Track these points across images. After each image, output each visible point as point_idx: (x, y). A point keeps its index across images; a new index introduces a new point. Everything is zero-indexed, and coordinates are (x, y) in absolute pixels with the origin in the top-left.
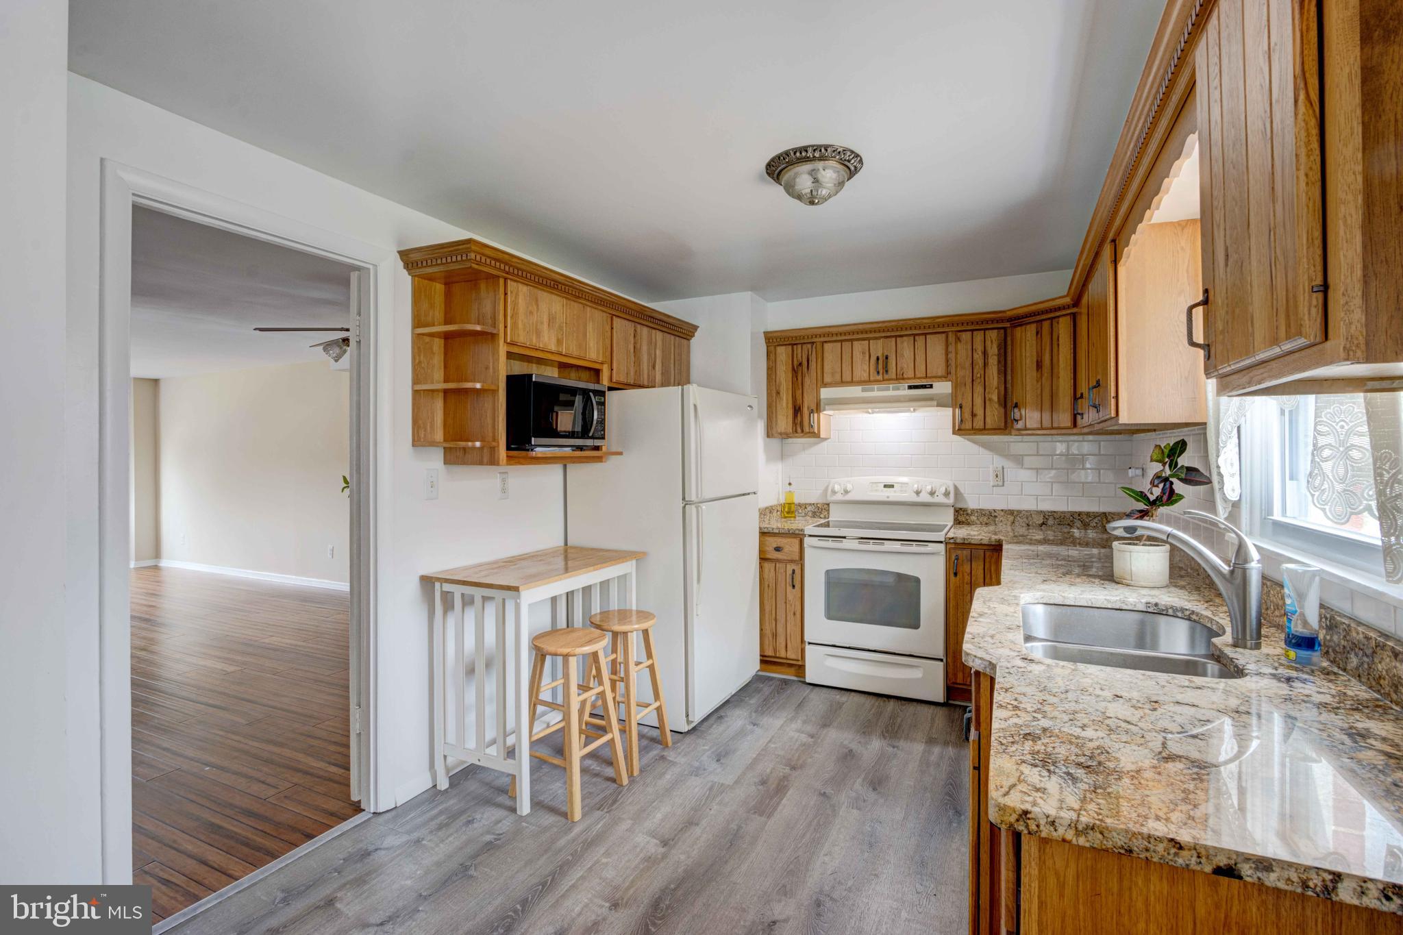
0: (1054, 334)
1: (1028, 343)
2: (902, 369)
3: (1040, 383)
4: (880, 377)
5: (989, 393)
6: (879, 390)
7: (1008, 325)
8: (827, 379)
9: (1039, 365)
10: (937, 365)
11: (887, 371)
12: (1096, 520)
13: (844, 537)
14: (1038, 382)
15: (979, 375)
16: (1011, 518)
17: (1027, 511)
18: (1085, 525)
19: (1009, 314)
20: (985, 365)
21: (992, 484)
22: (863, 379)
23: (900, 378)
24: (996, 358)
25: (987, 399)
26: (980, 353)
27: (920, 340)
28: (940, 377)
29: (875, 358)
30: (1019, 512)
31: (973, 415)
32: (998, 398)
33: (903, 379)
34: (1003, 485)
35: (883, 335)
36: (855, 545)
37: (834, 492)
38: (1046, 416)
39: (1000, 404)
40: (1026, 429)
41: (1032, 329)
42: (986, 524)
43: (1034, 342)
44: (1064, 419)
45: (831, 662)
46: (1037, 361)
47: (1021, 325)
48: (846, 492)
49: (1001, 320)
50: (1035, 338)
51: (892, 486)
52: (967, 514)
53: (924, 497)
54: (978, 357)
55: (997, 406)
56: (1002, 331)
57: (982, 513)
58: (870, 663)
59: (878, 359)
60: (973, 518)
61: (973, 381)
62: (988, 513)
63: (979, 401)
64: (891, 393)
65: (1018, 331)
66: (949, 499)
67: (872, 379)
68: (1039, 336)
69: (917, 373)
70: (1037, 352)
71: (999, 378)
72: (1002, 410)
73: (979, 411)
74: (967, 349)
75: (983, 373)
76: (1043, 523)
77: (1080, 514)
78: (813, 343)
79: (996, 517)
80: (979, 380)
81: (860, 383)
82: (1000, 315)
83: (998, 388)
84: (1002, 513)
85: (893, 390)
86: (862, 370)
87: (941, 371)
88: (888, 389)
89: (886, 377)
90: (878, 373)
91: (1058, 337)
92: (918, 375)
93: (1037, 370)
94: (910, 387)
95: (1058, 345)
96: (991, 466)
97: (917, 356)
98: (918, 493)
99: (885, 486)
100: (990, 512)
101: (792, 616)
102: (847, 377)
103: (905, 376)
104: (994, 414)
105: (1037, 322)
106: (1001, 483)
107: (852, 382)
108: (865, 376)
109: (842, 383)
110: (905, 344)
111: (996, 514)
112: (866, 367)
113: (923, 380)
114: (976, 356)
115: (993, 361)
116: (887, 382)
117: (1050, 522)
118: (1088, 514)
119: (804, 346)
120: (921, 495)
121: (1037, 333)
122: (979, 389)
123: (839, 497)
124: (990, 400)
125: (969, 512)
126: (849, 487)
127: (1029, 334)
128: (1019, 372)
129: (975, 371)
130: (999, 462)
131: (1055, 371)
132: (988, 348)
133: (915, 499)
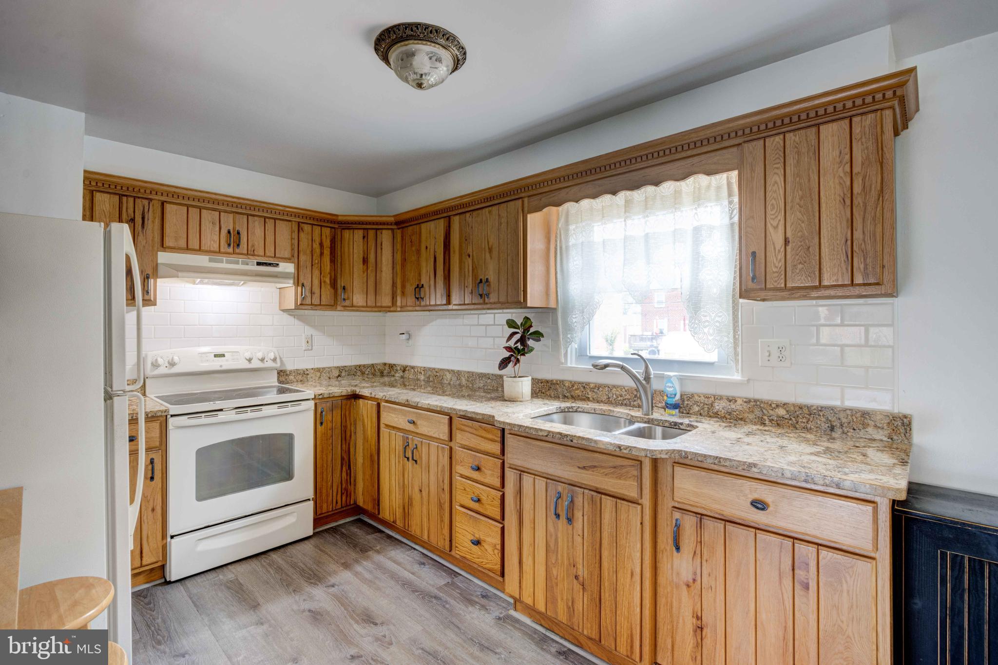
0: (378, 239)
1: (355, 243)
2: (253, 246)
3: (366, 274)
4: (231, 250)
5: (324, 277)
6: (228, 262)
7: (336, 226)
8: (168, 242)
9: (365, 261)
10: (284, 249)
11: (238, 245)
12: (368, 370)
13: (221, 410)
14: (364, 272)
15: (317, 261)
16: (318, 374)
17: (329, 368)
18: (362, 374)
19: (340, 218)
20: (322, 254)
21: (304, 348)
22: (212, 249)
23: (251, 253)
24: (329, 250)
25: (322, 281)
26: (318, 244)
27: (270, 224)
28: (285, 259)
29: (226, 231)
30: (324, 369)
31: (312, 293)
32: (330, 282)
33: (254, 255)
34: (312, 349)
35: (234, 210)
36: (232, 416)
37: (155, 365)
38: (371, 297)
39: (331, 286)
40: (353, 306)
41: (359, 234)
42: (301, 381)
43: (362, 244)
44: (386, 301)
45: (203, 546)
46: (364, 258)
47: (348, 229)
48: (172, 364)
49: (332, 222)
50: (361, 240)
51: (223, 356)
52: (287, 375)
53: (256, 364)
54: (316, 246)
55: (329, 287)
56: (333, 230)
57: (297, 372)
58: (239, 530)
59: (229, 232)
60: (291, 377)
61: (312, 265)
62: (302, 372)
63: (316, 282)
64: (240, 267)
65: (347, 234)
66: (276, 363)
67: (222, 250)
68: (366, 239)
69: (267, 251)
70: (364, 251)
71: (330, 266)
72: (333, 291)
73: (316, 289)
74: (308, 239)
75: (319, 260)
76: (339, 376)
77: (360, 366)
78: (150, 200)
79: (308, 374)
80: (316, 266)
81: (208, 252)
82: (334, 217)
83: (330, 273)
84: (313, 371)
85: (242, 264)
86: (211, 239)
87: (287, 254)
88: (237, 263)
89: (237, 251)
90: (229, 245)
91: (382, 243)
92: (268, 254)
93: (364, 264)
94: (259, 264)
95: (382, 249)
96: (303, 335)
97: (267, 237)
98: (250, 360)
99: (216, 356)
100: (304, 372)
101: (150, 513)
102: (194, 243)
103: (256, 253)
104: (327, 292)
105: (364, 229)
106: (310, 348)
107: (200, 250)
108: (215, 247)
109: (187, 249)
110: (257, 223)
111: (308, 372)
112: (216, 238)
113: (271, 259)
114: (314, 246)
115: (327, 252)
116: (237, 256)
117: (343, 374)
118: (364, 366)
119: (138, 201)
120: (252, 361)
121: (364, 237)
122: (316, 273)
123: (163, 370)
124: (325, 282)
125: (288, 372)
126: (176, 359)
127: (356, 236)
128: (347, 262)
129: (314, 258)
130: (309, 331)
131: (379, 266)
132: (324, 241)
133: (247, 365)
